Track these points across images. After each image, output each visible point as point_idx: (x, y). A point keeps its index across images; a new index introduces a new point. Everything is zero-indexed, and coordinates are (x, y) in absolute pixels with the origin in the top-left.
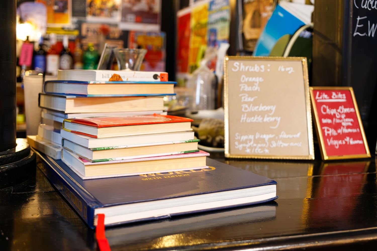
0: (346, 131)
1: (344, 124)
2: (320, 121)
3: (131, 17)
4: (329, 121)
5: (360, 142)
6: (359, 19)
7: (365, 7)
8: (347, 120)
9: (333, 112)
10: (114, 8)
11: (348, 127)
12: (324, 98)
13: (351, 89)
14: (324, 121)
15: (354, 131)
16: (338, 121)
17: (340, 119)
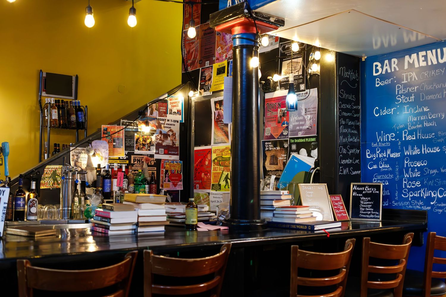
0: (341, 211)
1: (340, 208)
2: (334, 207)
3: (161, 150)
4: (336, 207)
5: (346, 215)
6: (341, 168)
7: (342, 163)
8: (341, 207)
9: (337, 204)
10: (151, 144)
11: (342, 209)
12: (333, 199)
13: (340, 195)
14: (335, 207)
15: (344, 211)
16: (339, 207)
17: (339, 206)
